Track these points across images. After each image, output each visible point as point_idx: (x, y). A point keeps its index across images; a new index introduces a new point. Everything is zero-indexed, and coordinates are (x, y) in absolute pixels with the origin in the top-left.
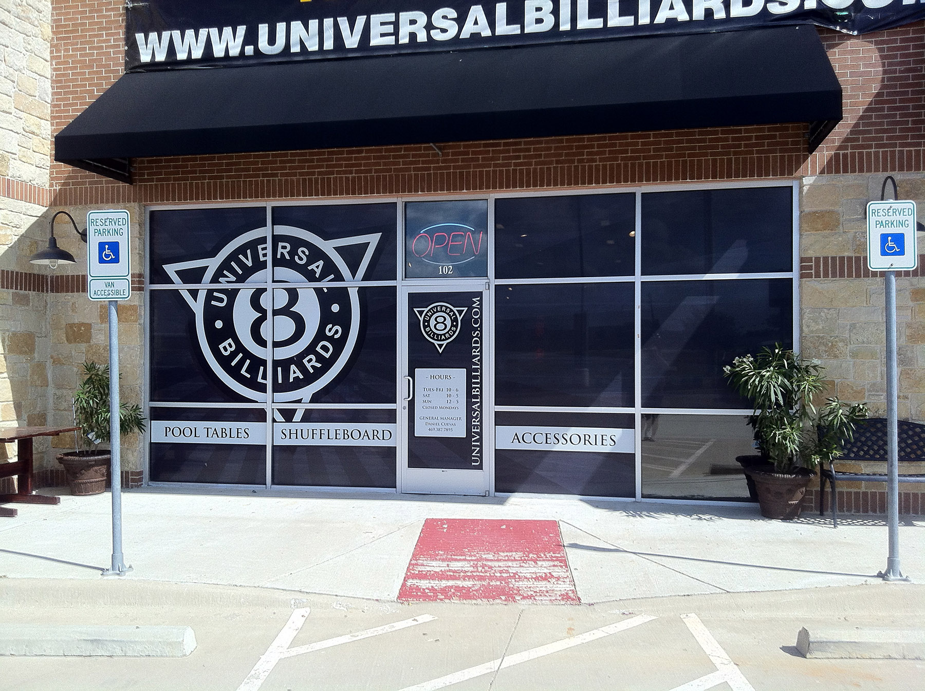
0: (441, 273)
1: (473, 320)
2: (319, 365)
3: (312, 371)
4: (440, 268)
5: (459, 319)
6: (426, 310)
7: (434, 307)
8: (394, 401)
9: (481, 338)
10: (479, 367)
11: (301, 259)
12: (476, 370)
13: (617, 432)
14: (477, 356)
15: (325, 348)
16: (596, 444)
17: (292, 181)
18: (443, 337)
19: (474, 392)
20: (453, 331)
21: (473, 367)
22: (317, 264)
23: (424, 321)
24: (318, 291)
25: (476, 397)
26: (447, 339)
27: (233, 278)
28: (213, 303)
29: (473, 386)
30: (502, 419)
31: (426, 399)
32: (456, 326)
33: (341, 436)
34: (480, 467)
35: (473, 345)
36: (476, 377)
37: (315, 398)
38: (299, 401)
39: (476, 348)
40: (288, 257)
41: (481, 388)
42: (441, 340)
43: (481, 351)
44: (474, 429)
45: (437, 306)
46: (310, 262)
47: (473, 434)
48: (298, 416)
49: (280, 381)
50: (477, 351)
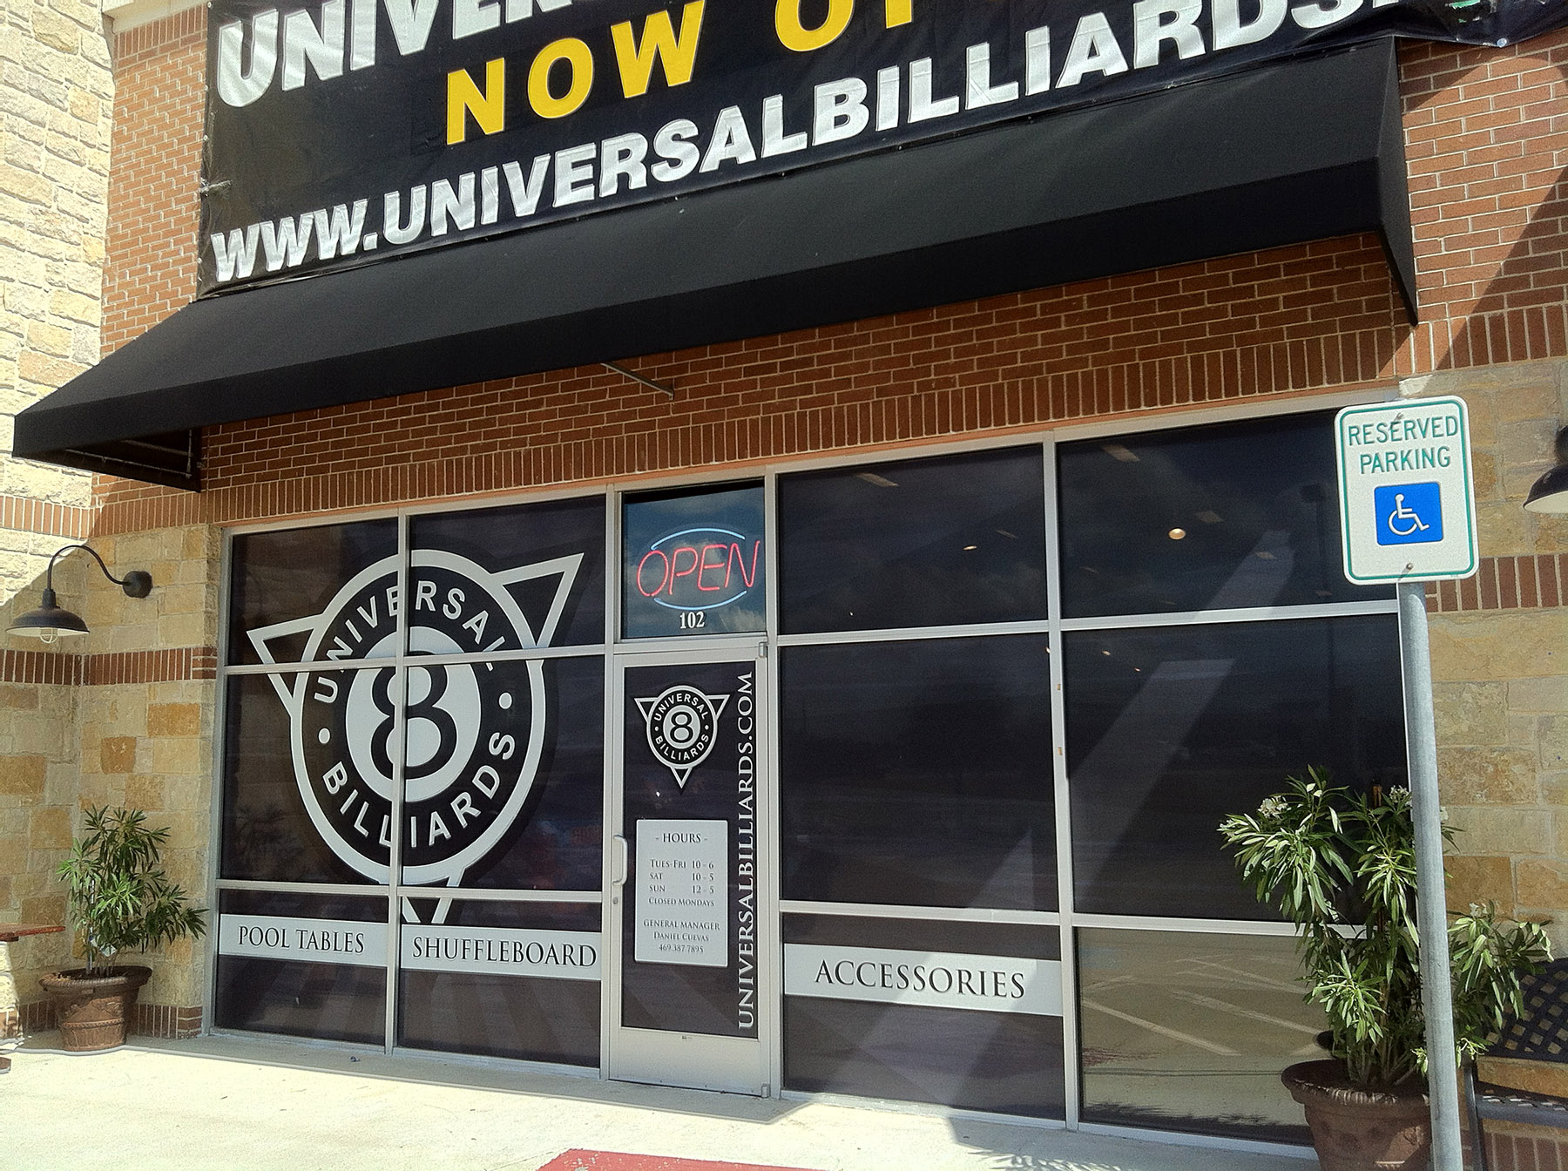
0: (683, 627)
1: (740, 719)
2: (475, 812)
3: (464, 823)
4: (683, 616)
5: (715, 717)
6: (657, 700)
7: (670, 695)
8: (598, 887)
9: (753, 757)
10: (751, 817)
11: (452, 610)
12: (745, 824)
13: (1026, 967)
14: (748, 794)
15: (488, 780)
16: (983, 993)
17: (431, 467)
18: (686, 756)
19: (742, 869)
20: (703, 742)
21: (741, 817)
22: (476, 619)
23: (654, 723)
24: (479, 668)
25: (746, 880)
26: (693, 759)
27: (348, 651)
28: (318, 696)
29: (741, 856)
30: (795, 930)
31: (656, 883)
32: (710, 733)
33: (509, 956)
34: (753, 1033)
35: (741, 772)
36: (745, 839)
37: (471, 878)
38: (443, 884)
39: (746, 777)
40: (432, 608)
41: (754, 862)
42: (682, 762)
43: (753, 784)
44: (743, 948)
45: (675, 693)
46: (466, 616)
47: (740, 959)
48: (441, 913)
49: (414, 844)
50: (746, 784)
